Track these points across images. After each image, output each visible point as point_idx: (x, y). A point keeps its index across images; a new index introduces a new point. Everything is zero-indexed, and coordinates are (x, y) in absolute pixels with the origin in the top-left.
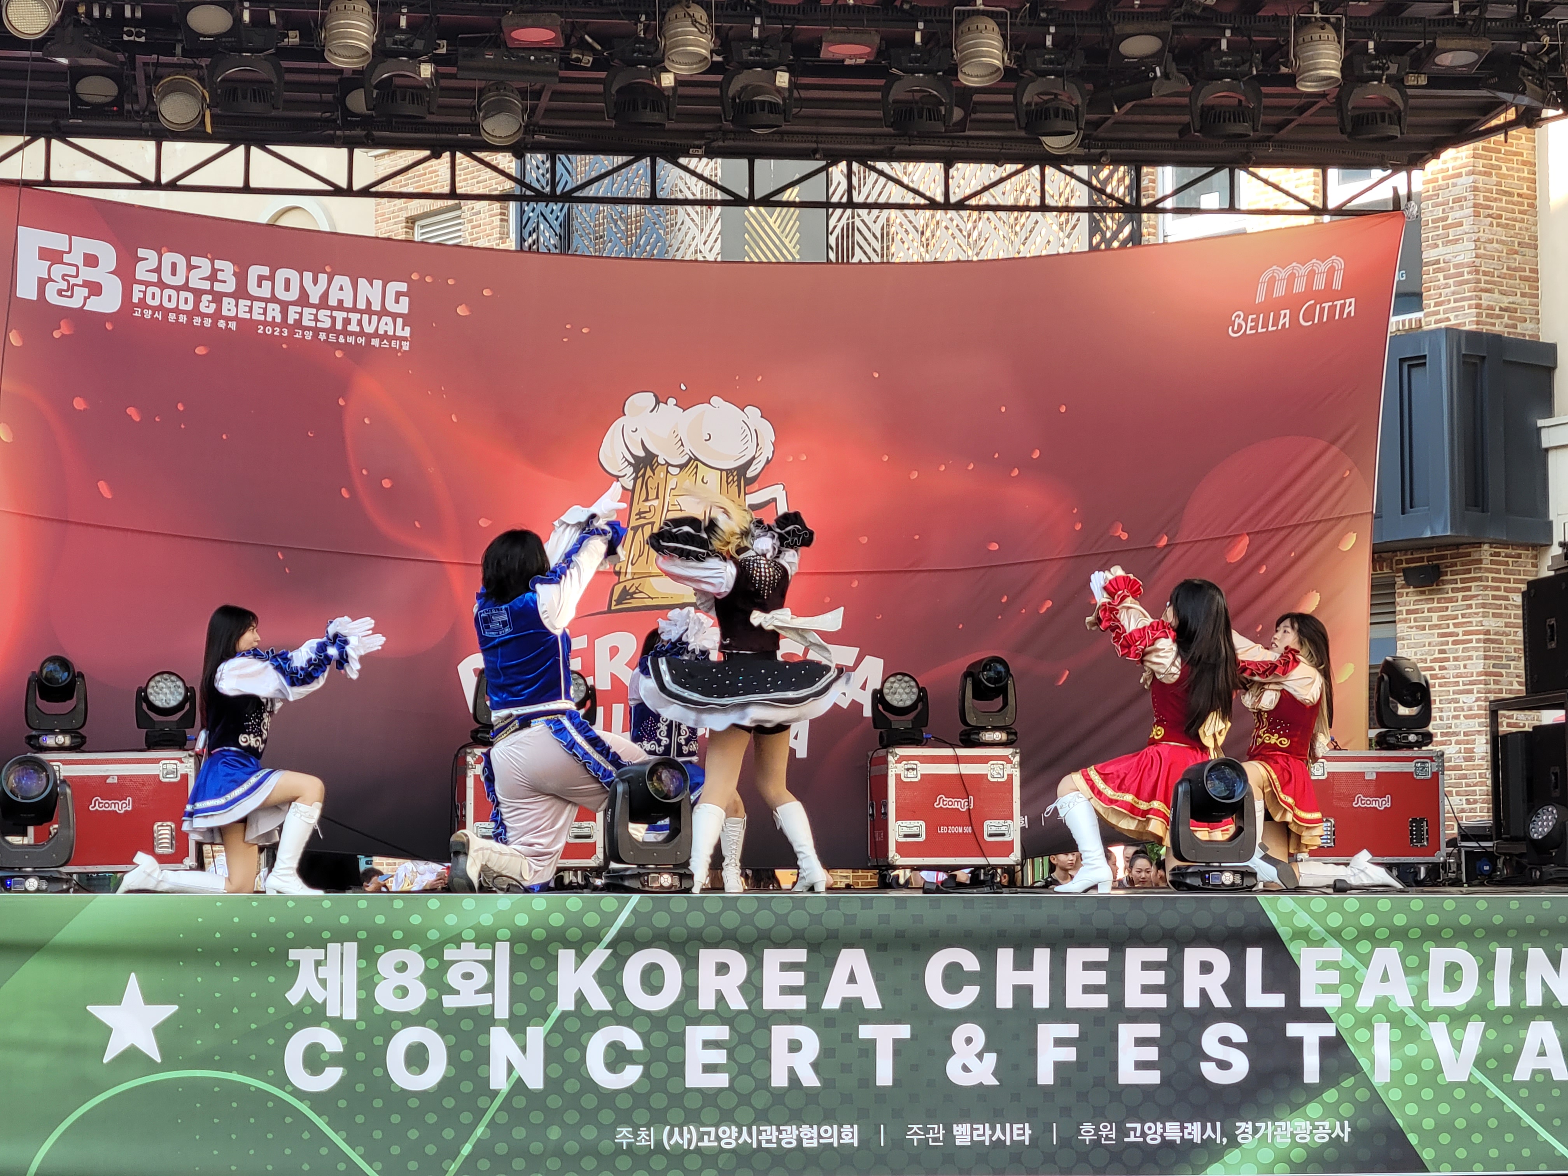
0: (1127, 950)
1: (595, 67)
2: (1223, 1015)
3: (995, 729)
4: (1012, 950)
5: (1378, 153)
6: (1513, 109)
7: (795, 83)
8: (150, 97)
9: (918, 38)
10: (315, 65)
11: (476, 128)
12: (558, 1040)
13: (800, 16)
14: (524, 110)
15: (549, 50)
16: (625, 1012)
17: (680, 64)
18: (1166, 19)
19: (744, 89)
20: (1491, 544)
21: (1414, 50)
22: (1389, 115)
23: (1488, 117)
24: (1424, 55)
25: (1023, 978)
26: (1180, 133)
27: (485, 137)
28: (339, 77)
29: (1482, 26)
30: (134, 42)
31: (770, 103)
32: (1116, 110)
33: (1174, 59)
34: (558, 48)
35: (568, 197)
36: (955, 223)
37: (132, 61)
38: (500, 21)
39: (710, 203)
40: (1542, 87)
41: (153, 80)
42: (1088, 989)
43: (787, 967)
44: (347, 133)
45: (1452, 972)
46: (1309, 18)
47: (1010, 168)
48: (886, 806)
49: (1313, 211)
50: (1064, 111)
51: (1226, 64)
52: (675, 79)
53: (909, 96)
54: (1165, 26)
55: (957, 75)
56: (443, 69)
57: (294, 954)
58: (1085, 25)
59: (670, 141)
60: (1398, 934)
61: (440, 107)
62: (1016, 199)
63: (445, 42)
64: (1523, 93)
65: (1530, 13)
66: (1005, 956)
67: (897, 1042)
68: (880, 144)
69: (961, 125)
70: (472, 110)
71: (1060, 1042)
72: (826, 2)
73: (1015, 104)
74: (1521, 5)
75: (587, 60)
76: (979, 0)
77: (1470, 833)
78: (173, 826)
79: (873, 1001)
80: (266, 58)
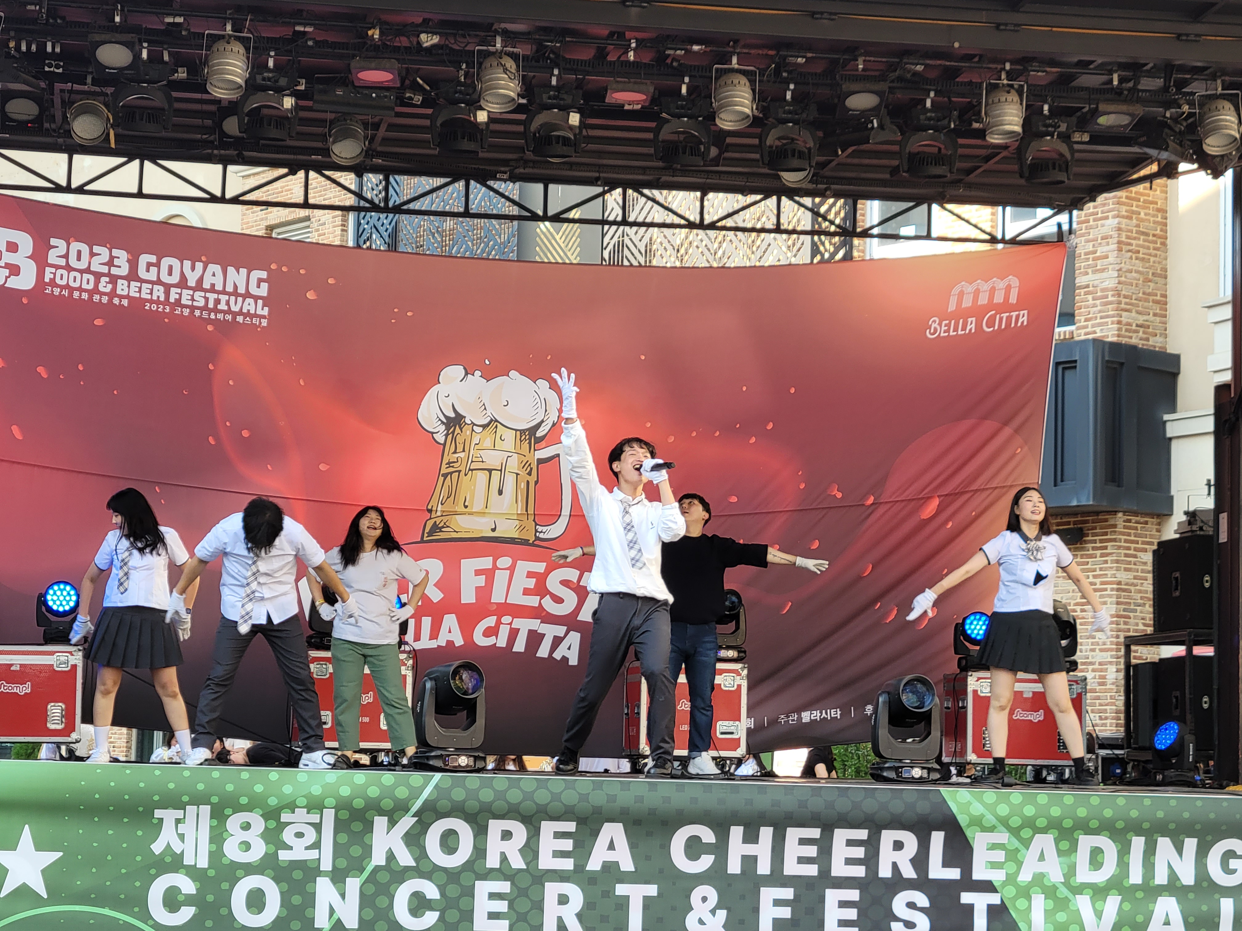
0: (835, 830)
1: (423, 105)
2: (910, 885)
3: (729, 648)
4: (742, 828)
5: (1046, 195)
6: (1157, 163)
7: (584, 123)
8: (65, 117)
9: (684, 90)
10: (198, 96)
11: (326, 152)
12: (371, 889)
13: (590, 69)
14: (366, 137)
15: (388, 89)
16: (426, 868)
17: (493, 103)
18: (885, 80)
19: (543, 126)
20: (1124, 513)
21: (1079, 113)
22: (1059, 164)
23: (1137, 168)
24: (1089, 116)
25: (750, 849)
26: (891, 174)
27: (335, 159)
28: (218, 106)
29: (1136, 95)
30: (53, 72)
31: (564, 137)
32: (840, 154)
33: (888, 114)
34: (394, 88)
35: (398, 210)
36: (704, 242)
37: (51, 88)
38: (349, 64)
39: (512, 218)
40: (1181, 146)
41: (67, 104)
42: (802, 860)
43: (559, 835)
44: (223, 152)
45: (1096, 853)
46: (998, 84)
47: (753, 197)
49: (995, 240)
50: (799, 152)
51: (930, 119)
52: (489, 116)
53: (674, 137)
54: (883, 86)
55: (714, 120)
56: (302, 103)
57: (158, 813)
58: (818, 84)
59: (481, 167)
60: (1054, 824)
61: (298, 133)
62: (755, 223)
63: (304, 81)
64: (1166, 149)
65: (1174, 85)
66: (736, 833)
67: (645, 898)
68: (650, 175)
69: (716, 161)
70: (323, 138)
71: (778, 903)
72: (612, 58)
73: (760, 146)
74: (1167, 79)
75: (418, 99)
76: (735, 60)
77: (1106, 742)
78: (63, 706)
79: (627, 865)
80: (159, 89)
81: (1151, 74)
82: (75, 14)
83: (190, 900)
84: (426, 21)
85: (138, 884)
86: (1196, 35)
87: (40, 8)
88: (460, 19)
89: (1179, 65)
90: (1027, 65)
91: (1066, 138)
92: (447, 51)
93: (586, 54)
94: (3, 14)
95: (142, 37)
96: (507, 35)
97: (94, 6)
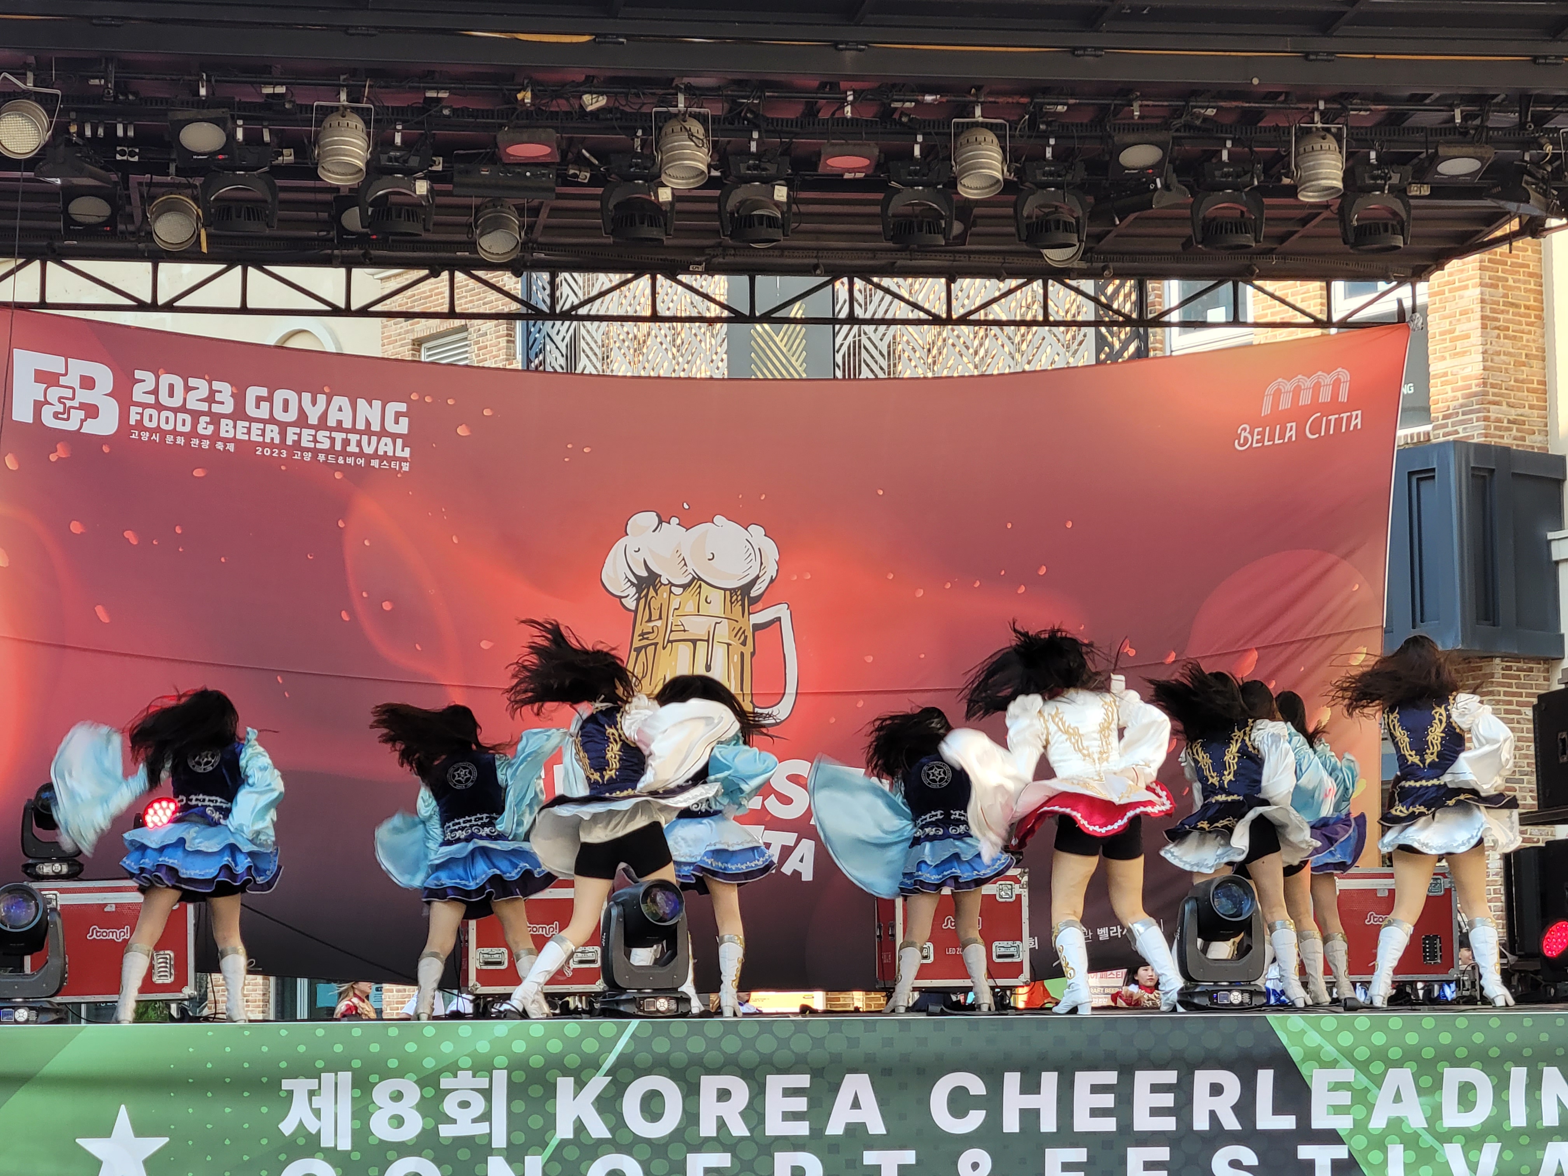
0: (1137, 1073)
1: (592, 183)
2: (1233, 1138)
4: (1019, 1074)
5: (1382, 265)
6: (1517, 220)
7: (794, 198)
8: (145, 217)
9: (917, 151)
10: (310, 183)
11: (472, 246)
13: (798, 130)
14: (521, 227)
15: (545, 165)
16: (625, 1141)
17: (677, 178)
18: (1168, 129)
19: (742, 203)
20: (1503, 658)
21: (1416, 161)
22: (1393, 226)
23: (1492, 228)
24: (1426, 164)
25: (1030, 1101)
26: (1183, 245)
27: (483, 254)
28: (333, 195)
29: (1484, 135)
30: (127, 161)
31: (768, 217)
33: (1174, 171)
34: (553, 163)
35: (568, 315)
36: (961, 340)
37: (125, 181)
38: (495, 137)
39: (710, 320)
40: (1545, 196)
41: (147, 200)
42: (1096, 1112)
43: (790, 1092)
44: (345, 252)
45: (1466, 1092)
46: (1311, 128)
47: (1013, 283)
48: (893, 927)
49: (1317, 323)
50: (1065, 222)
51: (1227, 175)
52: (673, 194)
53: (908, 210)
54: (1166, 136)
55: (956, 188)
56: (438, 187)
57: (287, 1085)
58: (1085, 137)
59: (670, 258)
60: (1410, 1055)
61: (437, 224)
62: (1023, 314)
63: (441, 159)
64: (1527, 202)
65: (1532, 121)
66: (1012, 1080)
67: (902, 1168)
68: (880, 258)
69: (961, 239)
70: (469, 228)
71: (1068, 1167)
72: (824, 115)
73: (1016, 216)
74: (1523, 113)
75: (585, 176)
76: (978, 111)
78: (170, 955)
79: (877, 1126)
80: (260, 176)
81: (1502, 108)
82: (150, 88)
84: (589, 79)
86: (1557, 57)
87: (106, 82)
88: (633, 74)
89: (1537, 95)
90: (1345, 103)
91: (1400, 192)
92: (619, 115)
93: (792, 112)
94: (59, 92)
95: (236, 113)
96: (692, 92)
97: (174, 77)
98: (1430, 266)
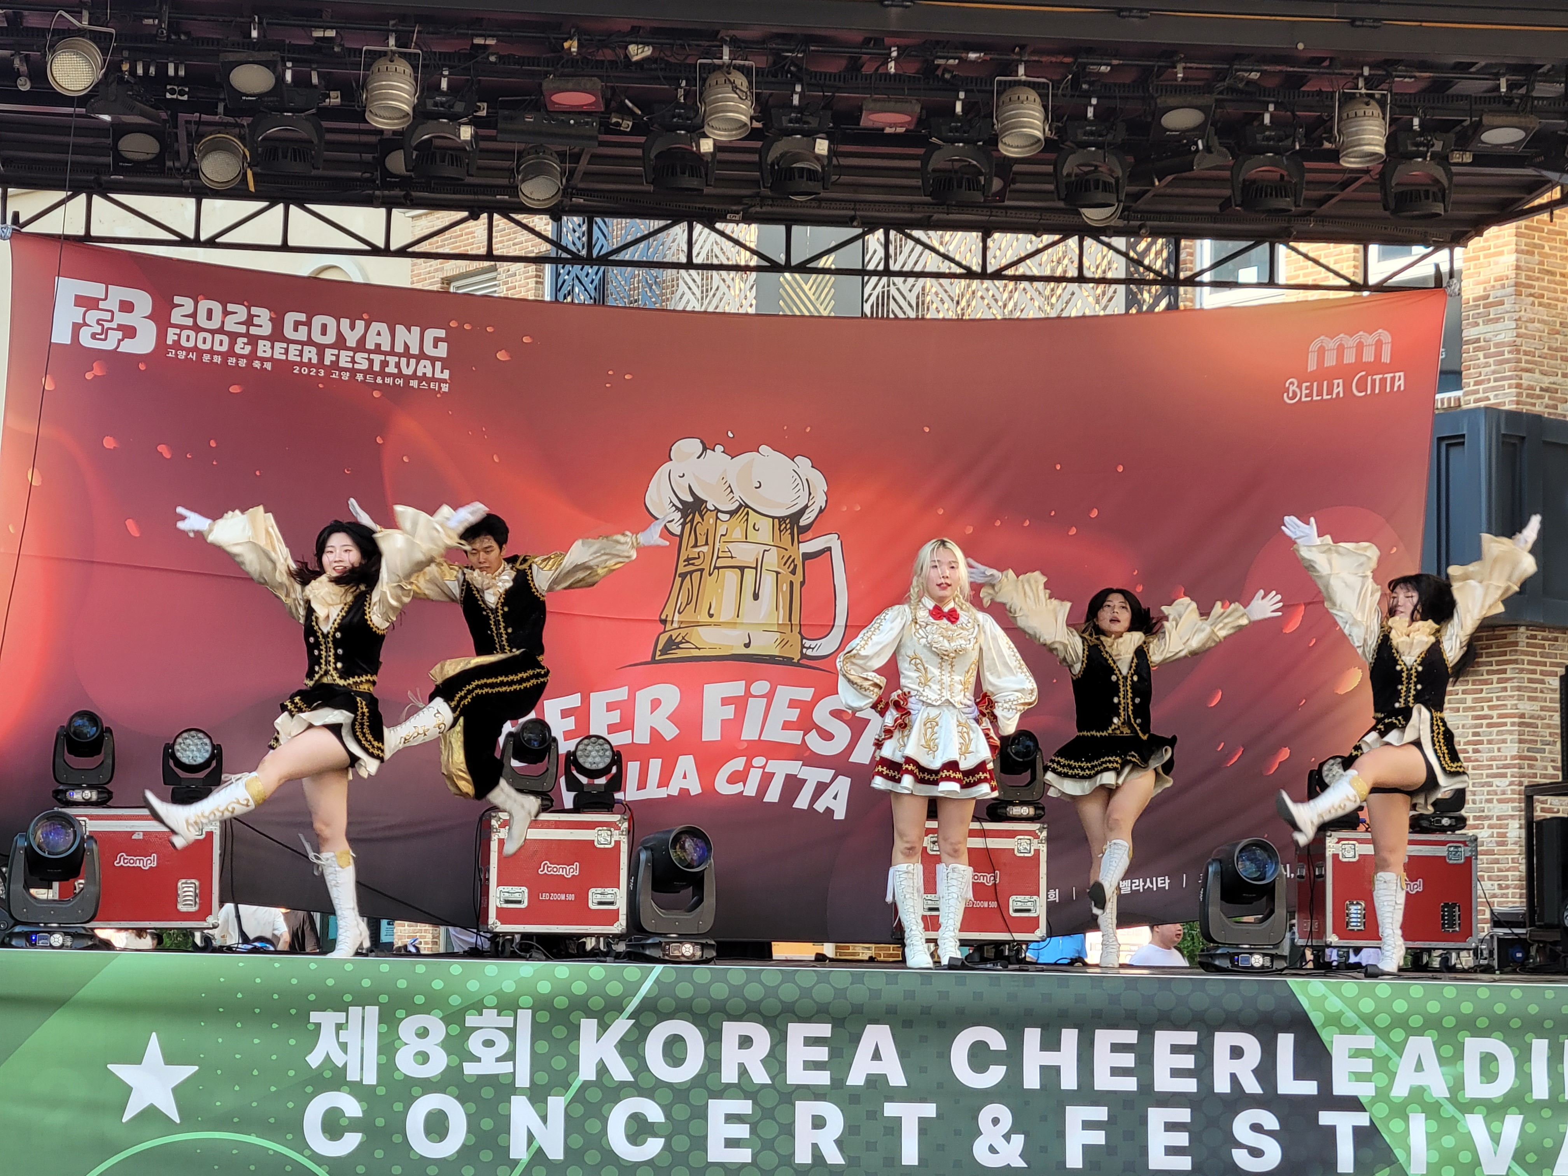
0: (1157, 1033)
1: (634, 131)
2: (1254, 1102)
3: (1023, 803)
4: (1039, 1030)
5: (1421, 229)
6: (1559, 188)
7: (835, 151)
8: (191, 155)
9: (959, 108)
10: (355, 126)
11: (513, 190)
12: (578, 1111)
13: (841, 84)
14: (563, 173)
15: (589, 114)
16: (647, 1084)
17: (719, 130)
18: (1210, 92)
19: (783, 155)
20: (1532, 627)
21: (1459, 128)
22: (1434, 193)
23: (1533, 195)
24: (1470, 133)
25: (1050, 1058)
26: (1221, 206)
27: (523, 199)
28: (379, 137)
29: (1529, 105)
30: (177, 99)
31: (809, 170)
32: (1157, 183)
33: (1216, 133)
34: (597, 112)
35: (605, 260)
36: (991, 293)
37: (174, 118)
38: (540, 85)
39: (747, 269)
41: (195, 138)
42: (1116, 1072)
43: (811, 1042)
44: (386, 193)
45: (1488, 1061)
46: (1354, 94)
47: (1047, 239)
49: (1354, 286)
50: (1104, 182)
51: (1268, 139)
52: (715, 145)
53: (948, 165)
54: (1208, 100)
55: (997, 145)
56: (483, 132)
57: (315, 1017)
58: (1128, 98)
59: (707, 206)
60: (1432, 1023)
61: (479, 168)
62: (1053, 270)
63: (485, 105)
66: (1032, 1036)
67: (921, 1120)
68: (918, 212)
69: (1000, 195)
70: (511, 173)
71: (1088, 1125)
72: (868, 69)
73: (1055, 175)
74: (1567, 84)
75: (627, 124)
76: (1021, 70)
77: (1502, 919)
78: (197, 883)
79: (897, 1078)
80: (307, 119)
81: (1548, 78)
82: (202, 29)
83: (354, 1125)
84: (635, 30)
85: (291, 1105)
87: (160, 22)
88: (679, 26)
90: (1390, 69)
91: (1442, 159)
92: (663, 66)
93: (836, 66)
94: (113, 31)
95: (286, 55)
96: (736, 44)
97: (226, 19)
98: (1467, 232)
